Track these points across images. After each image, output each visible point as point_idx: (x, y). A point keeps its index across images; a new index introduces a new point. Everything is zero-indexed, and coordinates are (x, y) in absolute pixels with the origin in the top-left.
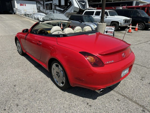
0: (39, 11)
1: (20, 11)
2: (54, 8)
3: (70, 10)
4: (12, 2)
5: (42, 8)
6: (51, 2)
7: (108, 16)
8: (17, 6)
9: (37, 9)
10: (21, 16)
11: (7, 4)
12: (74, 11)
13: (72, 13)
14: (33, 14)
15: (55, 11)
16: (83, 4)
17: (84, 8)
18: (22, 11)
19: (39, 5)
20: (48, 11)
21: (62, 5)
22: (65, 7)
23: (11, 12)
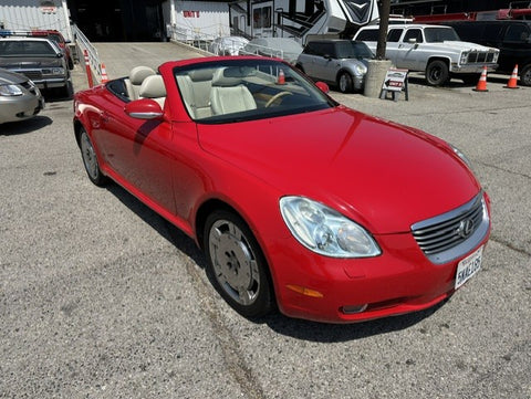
0: (236, 31)
1: (183, 33)
2: (276, 22)
3: (320, 29)
4: (163, 5)
5: (242, 25)
6: (269, 4)
7: (422, 41)
8: (176, 17)
9: (231, 26)
10: (184, 47)
11: (149, 11)
12: (330, 30)
13: (323, 36)
14: (218, 40)
15: (279, 30)
16: (361, 7)
17: (361, 20)
18: (189, 33)
19: (235, 14)
20: (260, 31)
21: (298, 10)
22: (305, 19)
23: (159, 34)
